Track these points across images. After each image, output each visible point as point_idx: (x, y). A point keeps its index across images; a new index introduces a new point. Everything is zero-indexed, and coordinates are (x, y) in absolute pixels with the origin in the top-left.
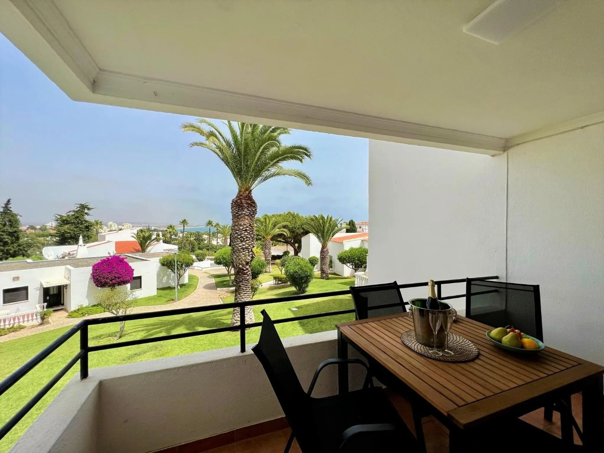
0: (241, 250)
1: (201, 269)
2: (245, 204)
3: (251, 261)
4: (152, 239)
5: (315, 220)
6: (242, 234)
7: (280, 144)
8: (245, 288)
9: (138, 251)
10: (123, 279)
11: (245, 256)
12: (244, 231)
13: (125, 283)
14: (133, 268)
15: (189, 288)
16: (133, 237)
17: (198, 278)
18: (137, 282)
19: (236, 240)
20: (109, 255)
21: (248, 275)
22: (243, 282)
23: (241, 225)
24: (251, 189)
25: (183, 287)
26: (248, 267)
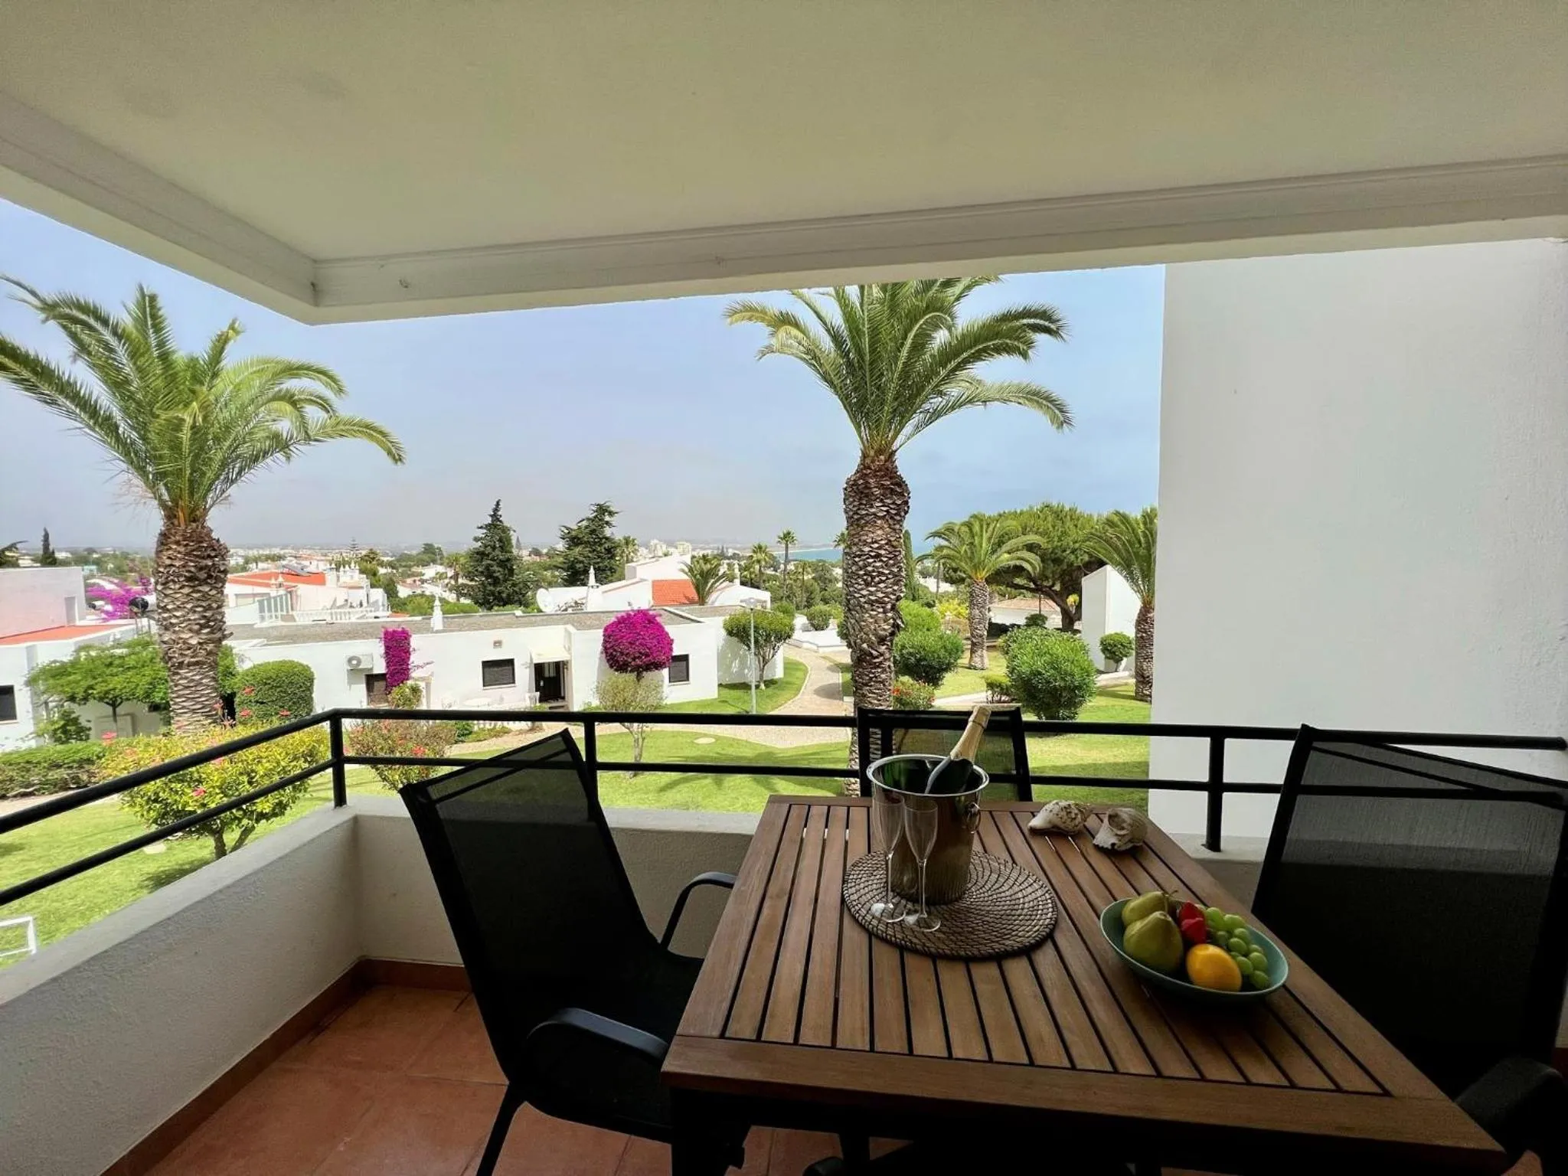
0: (866, 606)
1: (815, 648)
2: (875, 489)
3: (893, 634)
4: (720, 573)
5: (1119, 523)
6: (869, 564)
7: (952, 320)
8: (876, 702)
9: (692, 602)
10: (654, 659)
11: (876, 622)
12: (872, 557)
13: (658, 666)
14: (672, 637)
15: (783, 690)
16: (683, 571)
17: (807, 669)
18: (680, 667)
19: (854, 581)
20: (629, 608)
21: (884, 671)
22: (871, 686)
23: (866, 543)
24: (894, 448)
25: (773, 686)
26: (883, 648)
